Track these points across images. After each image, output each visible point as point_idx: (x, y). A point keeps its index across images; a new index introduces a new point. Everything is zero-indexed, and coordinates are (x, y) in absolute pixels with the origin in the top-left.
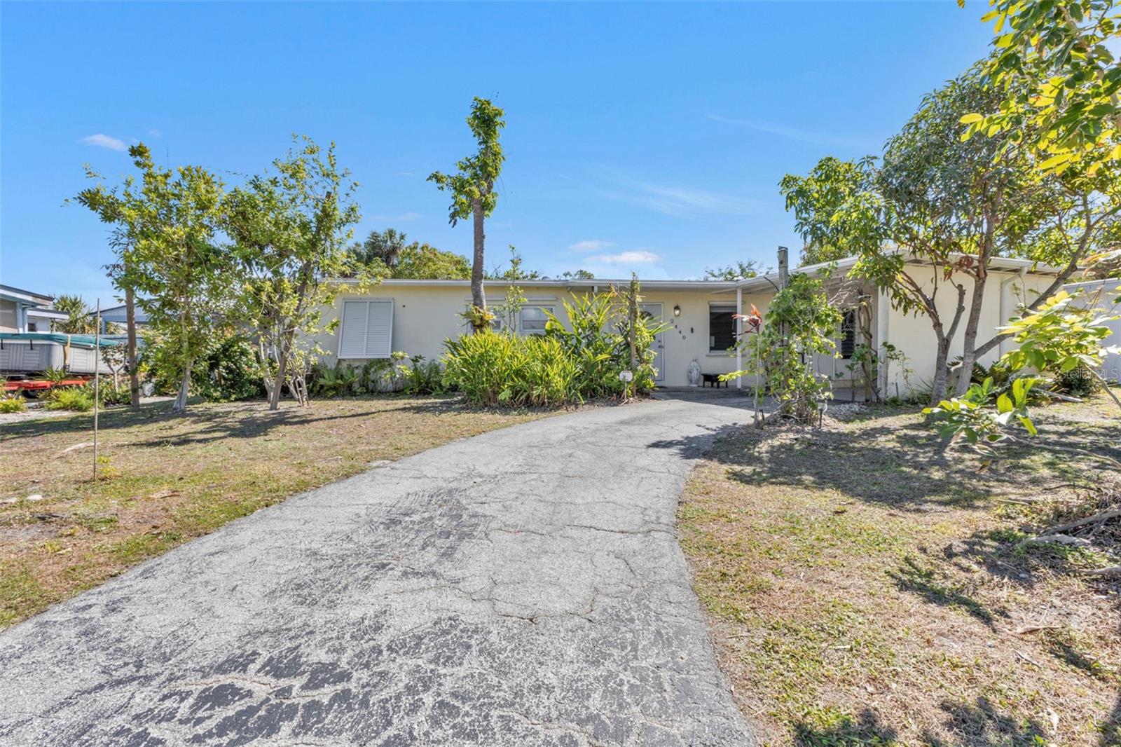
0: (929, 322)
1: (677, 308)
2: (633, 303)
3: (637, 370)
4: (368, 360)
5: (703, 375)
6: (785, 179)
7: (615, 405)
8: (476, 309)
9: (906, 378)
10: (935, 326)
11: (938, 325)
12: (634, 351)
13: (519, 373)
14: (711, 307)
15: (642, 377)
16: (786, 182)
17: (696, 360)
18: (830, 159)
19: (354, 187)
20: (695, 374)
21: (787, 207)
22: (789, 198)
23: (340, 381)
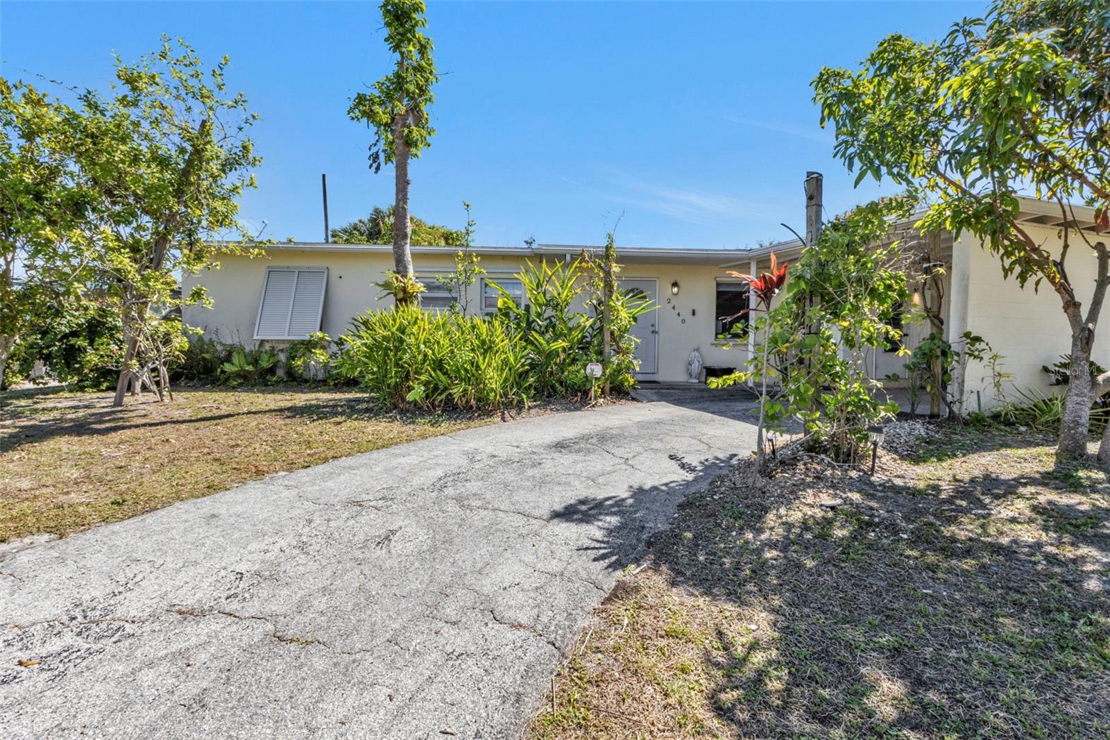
0: (1058, 300)
1: (675, 284)
2: (608, 273)
3: (609, 362)
4: (289, 341)
5: (705, 368)
6: (822, 75)
7: (577, 409)
8: (397, 278)
9: (997, 385)
10: (1066, 308)
11: (1071, 305)
12: (607, 337)
13: (439, 365)
14: (718, 285)
15: (619, 371)
16: (823, 81)
17: (697, 350)
18: (899, 38)
19: (251, 120)
20: (696, 367)
21: (822, 120)
22: (827, 105)
23: (250, 368)
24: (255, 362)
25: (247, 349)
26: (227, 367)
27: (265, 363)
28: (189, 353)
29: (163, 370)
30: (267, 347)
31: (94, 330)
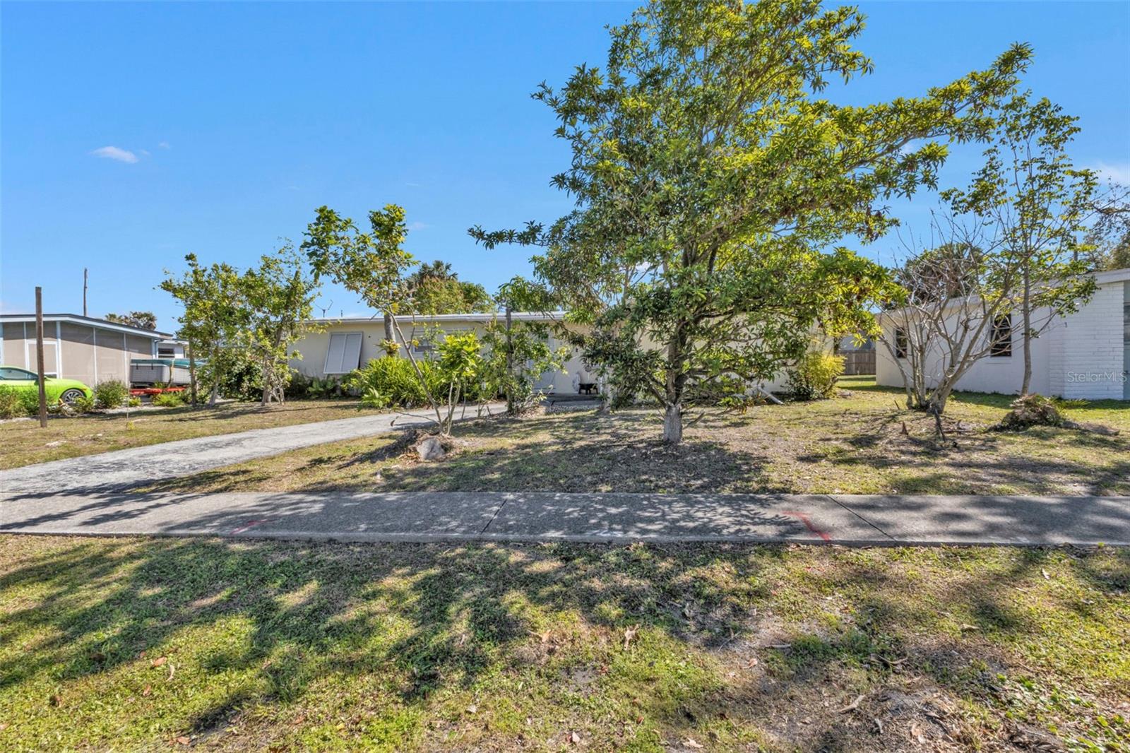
4: (342, 374)
8: (385, 342)
20: (577, 384)
23: (322, 389)
24: (324, 386)
25: (321, 379)
26: (310, 389)
27: (329, 387)
28: (291, 382)
29: (281, 390)
30: (331, 378)
31: (249, 371)
